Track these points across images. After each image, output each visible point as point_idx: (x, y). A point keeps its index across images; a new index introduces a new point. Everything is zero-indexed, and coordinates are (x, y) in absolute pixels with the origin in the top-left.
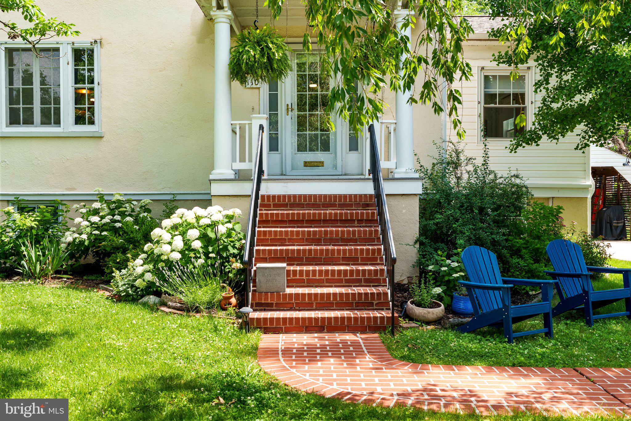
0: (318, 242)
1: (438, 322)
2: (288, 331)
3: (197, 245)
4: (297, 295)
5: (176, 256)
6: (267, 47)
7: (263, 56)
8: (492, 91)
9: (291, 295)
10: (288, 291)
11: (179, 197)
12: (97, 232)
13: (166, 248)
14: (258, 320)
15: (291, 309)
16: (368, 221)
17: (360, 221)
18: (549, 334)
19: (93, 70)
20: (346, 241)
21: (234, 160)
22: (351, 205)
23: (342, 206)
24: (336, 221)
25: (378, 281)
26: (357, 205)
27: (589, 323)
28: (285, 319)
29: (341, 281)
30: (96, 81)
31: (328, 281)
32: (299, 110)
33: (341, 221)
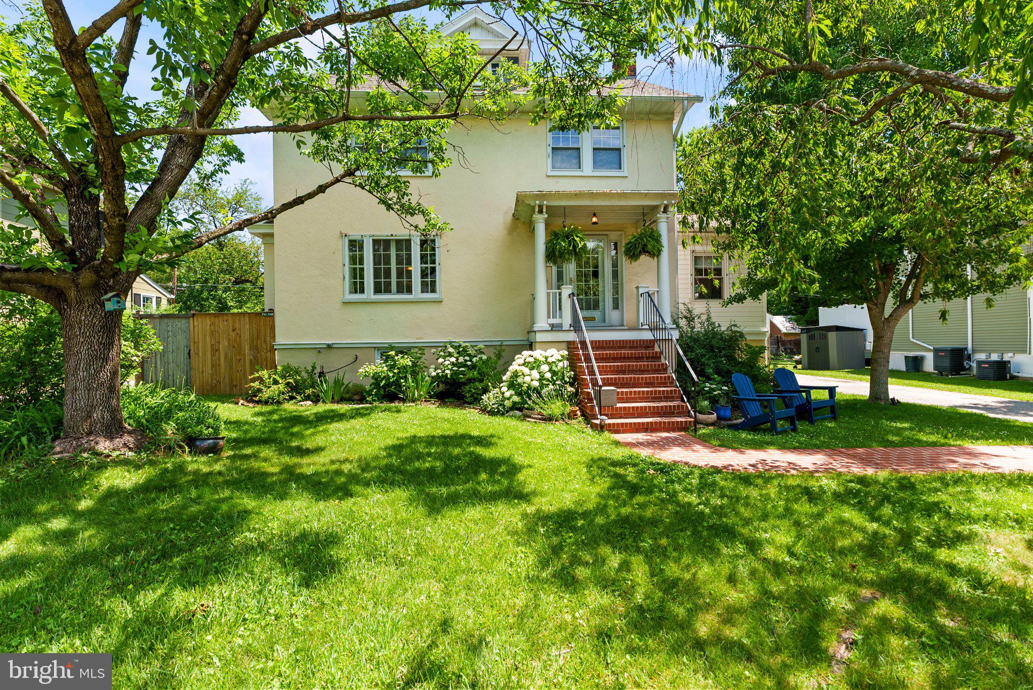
0: (623, 372)
1: (713, 424)
2: (624, 432)
3: (548, 375)
4: (625, 408)
5: (536, 384)
6: (574, 239)
7: (570, 245)
8: (699, 267)
9: (620, 408)
10: (619, 405)
11: (505, 343)
12: (455, 368)
13: (528, 379)
14: (609, 424)
15: (621, 418)
16: (653, 358)
17: (648, 358)
18: (794, 430)
19: (434, 255)
20: (642, 371)
21: (549, 317)
22: (637, 347)
23: (631, 348)
24: (631, 358)
25: (673, 397)
26: (641, 347)
27: (812, 422)
28: (622, 424)
29: (648, 398)
30: (437, 262)
31: (640, 398)
32: (578, 281)
33: (635, 358)
